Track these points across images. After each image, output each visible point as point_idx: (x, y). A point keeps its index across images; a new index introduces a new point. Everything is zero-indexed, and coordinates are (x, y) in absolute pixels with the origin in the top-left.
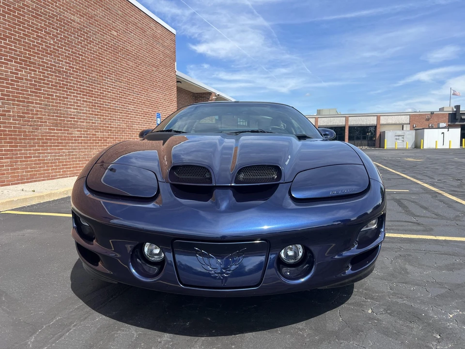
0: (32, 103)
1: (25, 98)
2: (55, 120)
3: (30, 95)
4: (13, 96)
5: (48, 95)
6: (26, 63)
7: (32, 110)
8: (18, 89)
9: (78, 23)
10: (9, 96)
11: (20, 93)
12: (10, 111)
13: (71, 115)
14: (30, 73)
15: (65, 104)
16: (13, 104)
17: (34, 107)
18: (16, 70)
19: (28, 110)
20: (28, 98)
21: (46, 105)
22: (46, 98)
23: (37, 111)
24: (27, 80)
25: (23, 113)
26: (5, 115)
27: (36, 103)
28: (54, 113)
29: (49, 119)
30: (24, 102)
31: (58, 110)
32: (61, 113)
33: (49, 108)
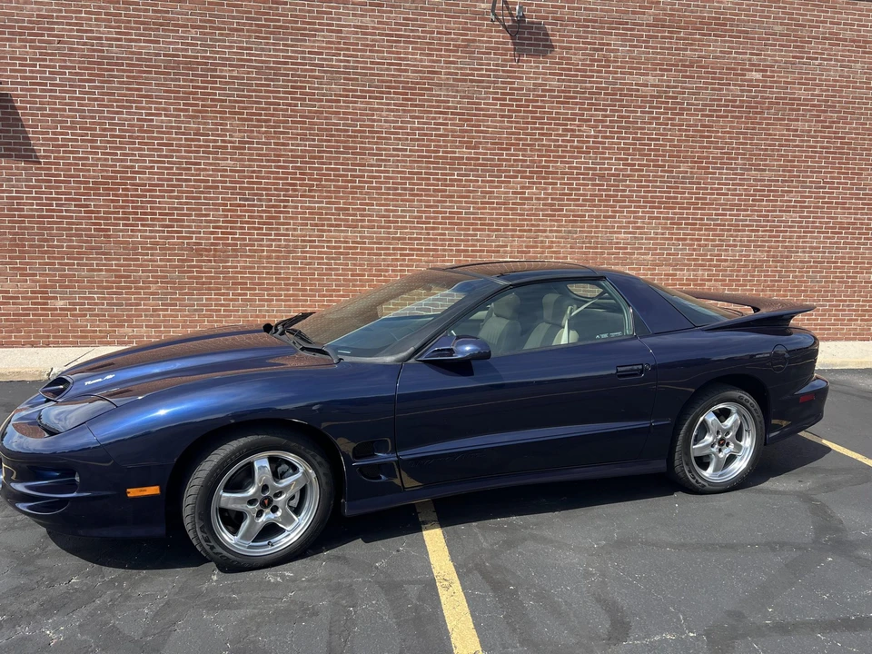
0: (545, 231)
1: (533, 225)
2: (585, 253)
3: (541, 220)
4: (513, 225)
5: (574, 216)
6: (542, 174)
7: (542, 242)
8: (523, 215)
9: (652, 86)
10: (508, 225)
11: (525, 220)
12: (506, 246)
13: (617, 243)
14: (545, 189)
15: (607, 227)
16: (513, 236)
17: (547, 237)
18: (522, 188)
19: (536, 242)
20: (538, 225)
21: (569, 232)
22: (570, 221)
23: (552, 242)
24: (538, 199)
25: (527, 247)
26: (498, 252)
27: (551, 231)
28: (584, 243)
29: (571, 253)
30: (530, 231)
31: (592, 237)
32: (597, 243)
33: (575, 236)
